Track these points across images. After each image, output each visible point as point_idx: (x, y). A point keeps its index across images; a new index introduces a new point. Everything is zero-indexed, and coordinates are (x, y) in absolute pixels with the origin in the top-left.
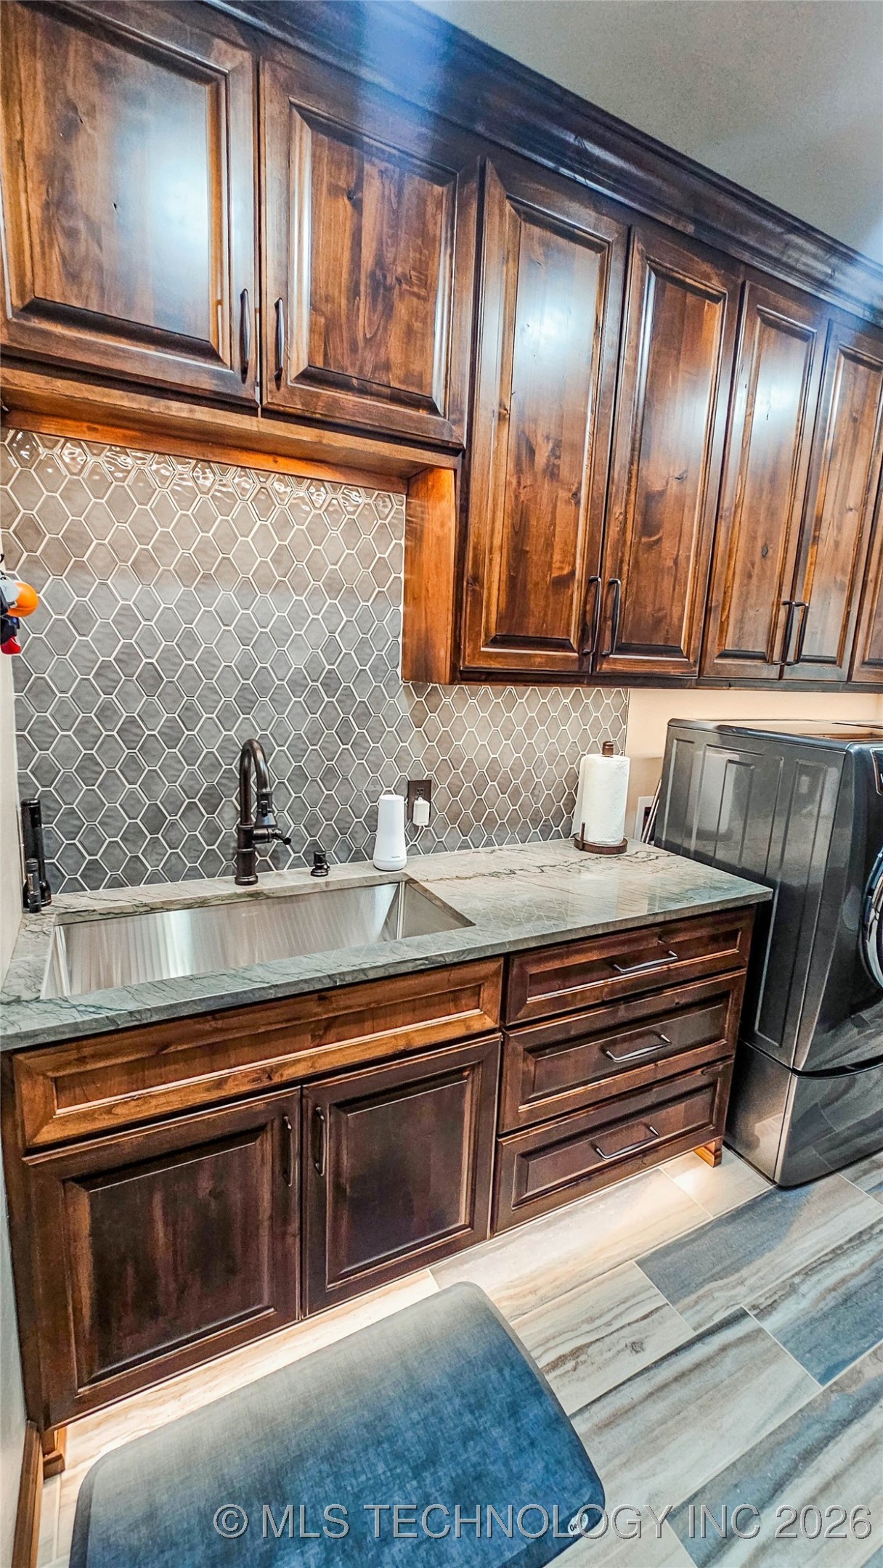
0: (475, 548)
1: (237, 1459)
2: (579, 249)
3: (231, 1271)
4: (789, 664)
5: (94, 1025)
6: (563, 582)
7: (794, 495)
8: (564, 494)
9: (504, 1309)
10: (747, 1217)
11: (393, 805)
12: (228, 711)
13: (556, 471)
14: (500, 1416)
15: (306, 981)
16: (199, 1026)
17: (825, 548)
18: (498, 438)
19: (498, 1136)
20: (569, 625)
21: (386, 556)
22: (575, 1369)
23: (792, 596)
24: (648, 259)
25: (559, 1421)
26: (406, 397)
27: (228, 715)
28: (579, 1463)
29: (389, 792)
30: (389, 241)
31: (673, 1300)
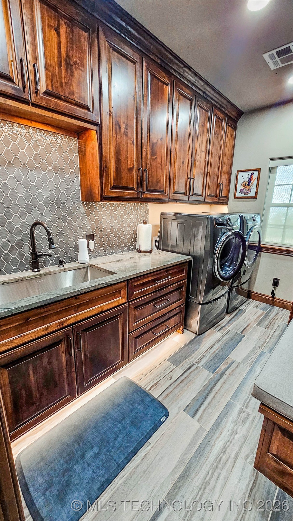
0: (105, 157)
1: (66, 437)
2: (129, 62)
3: (56, 386)
4: (191, 196)
5: (4, 314)
6: (131, 169)
7: (189, 146)
8: (130, 142)
9: (135, 380)
10: (192, 343)
11: (83, 243)
12: (22, 212)
13: (127, 134)
14: (139, 403)
15: (72, 293)
16: (39, 311)
17: (197, 163)
18: (110, 122)
19: (129, 333)
20: (134, 183)
21: (73, 159)
22: (156, 388)
23: (190, 176)
24: (148, 69)
25: (154, 400)
26: (80, 104)
27: (23, 214)
28: (161, 407)
29: (81, 239)
30: (70, 49)
31: (177, 366)
